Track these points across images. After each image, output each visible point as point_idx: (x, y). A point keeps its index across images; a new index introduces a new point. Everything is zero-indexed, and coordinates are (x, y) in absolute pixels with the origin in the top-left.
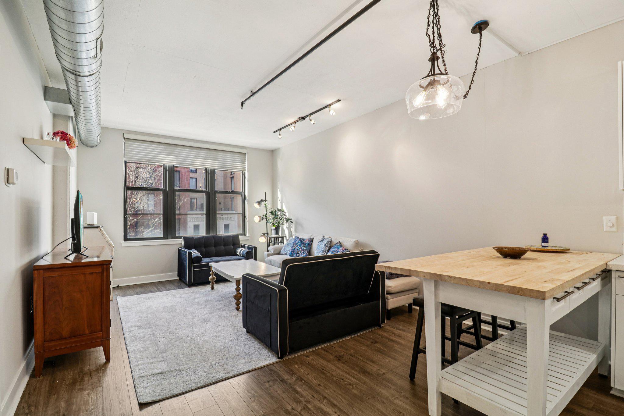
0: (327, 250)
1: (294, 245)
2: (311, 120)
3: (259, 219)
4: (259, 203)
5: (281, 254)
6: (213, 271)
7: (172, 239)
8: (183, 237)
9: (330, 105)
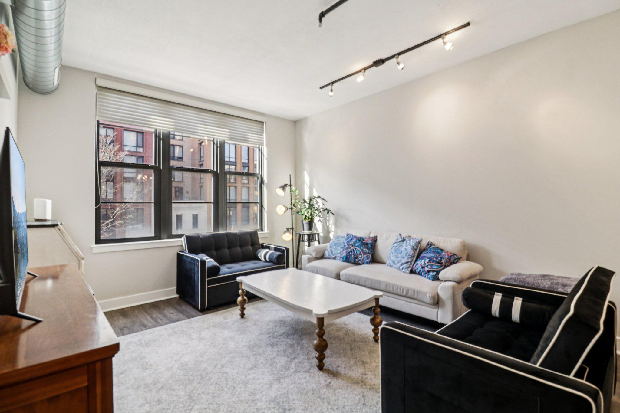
0: (416, 255)
1: (350, 246)
2: (398, 63)
3: (284, 209)
4: (283, 187)
5: (326, 258)
6: (243, 290)
7: (167, 238)
8: (185, 236)
9: (446, 34)
